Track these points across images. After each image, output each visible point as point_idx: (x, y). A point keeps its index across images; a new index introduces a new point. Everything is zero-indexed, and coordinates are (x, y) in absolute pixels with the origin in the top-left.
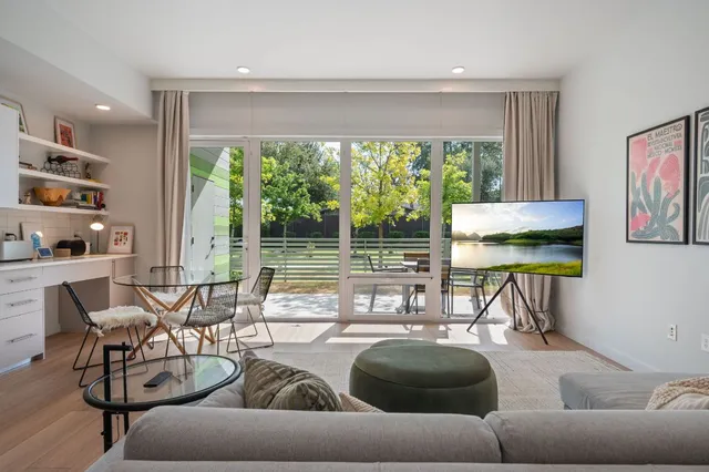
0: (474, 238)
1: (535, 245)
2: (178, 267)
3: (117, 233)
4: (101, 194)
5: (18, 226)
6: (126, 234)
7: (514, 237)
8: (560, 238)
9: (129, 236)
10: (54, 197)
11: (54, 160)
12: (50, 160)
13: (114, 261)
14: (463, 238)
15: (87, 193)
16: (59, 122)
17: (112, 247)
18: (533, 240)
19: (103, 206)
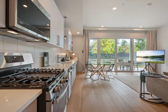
0: (141, 57)
1: (153, 58)
6: (76, 56)
7: (149, 57)
8: (159, 57)
14: (139, 57)
17: (74, 58)
18: (153, 57)
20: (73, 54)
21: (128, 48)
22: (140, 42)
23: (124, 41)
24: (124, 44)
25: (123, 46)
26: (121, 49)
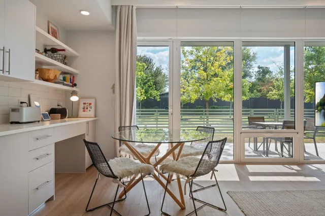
2: (130, 126)
3: (84, 104)
4: (73, 77)
5: (28, 97)
6: (90, 104)
9: (93, 105)
10: (52, 77)
11: (49, 50)
12: (46, 51)
13: (88, 123)
15: (66, 75)
16: (51, 25)
17: (81, 113)
19: (75, 85)
20: (74, 99)
21: (274, 87)
22: (310, 67)
23: (263, 70)
24: (264, 76)
25: (260, 83)
26: (257, 90)
